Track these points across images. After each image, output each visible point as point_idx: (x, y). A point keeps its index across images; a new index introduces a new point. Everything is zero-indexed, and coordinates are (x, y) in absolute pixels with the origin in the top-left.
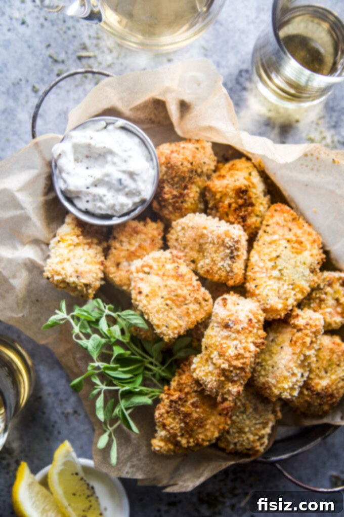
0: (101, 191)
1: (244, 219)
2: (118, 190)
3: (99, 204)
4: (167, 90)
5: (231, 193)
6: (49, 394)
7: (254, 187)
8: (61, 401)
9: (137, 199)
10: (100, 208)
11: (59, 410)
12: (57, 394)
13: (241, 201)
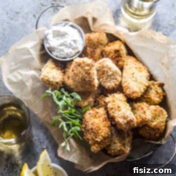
0: (63, 48)
1: (117, 62)
2: (69, 47)
3: (62, 53)
4: (88, 13)
5: (113, 52)
6: (36, 140)
7: (122, 50)
8: (41, 142)
9: (76, 51)
10: (62, 54)
11: (40, 147)
12: (39, 140)
13: (116, 55)
